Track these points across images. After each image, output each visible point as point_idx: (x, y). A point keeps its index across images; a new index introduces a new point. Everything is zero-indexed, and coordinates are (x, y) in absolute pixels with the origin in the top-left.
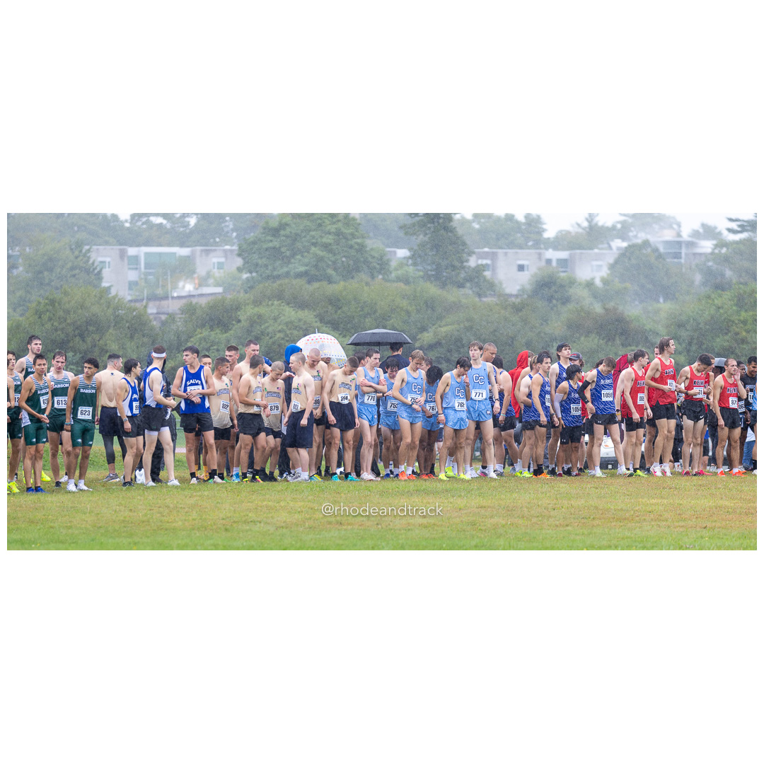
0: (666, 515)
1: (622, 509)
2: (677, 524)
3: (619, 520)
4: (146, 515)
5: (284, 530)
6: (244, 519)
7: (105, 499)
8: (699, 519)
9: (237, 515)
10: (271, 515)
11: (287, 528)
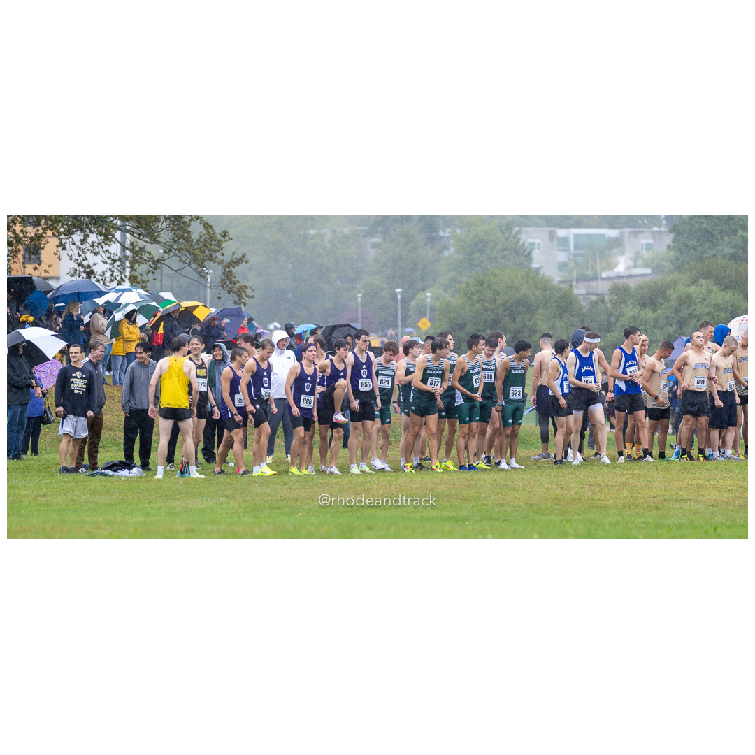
4: (577, 493)
5: (715, 508)
6: (674, 497)
7: (536, 477)
9: (668, 493)
10: (701, 493)
11: (717, 506)
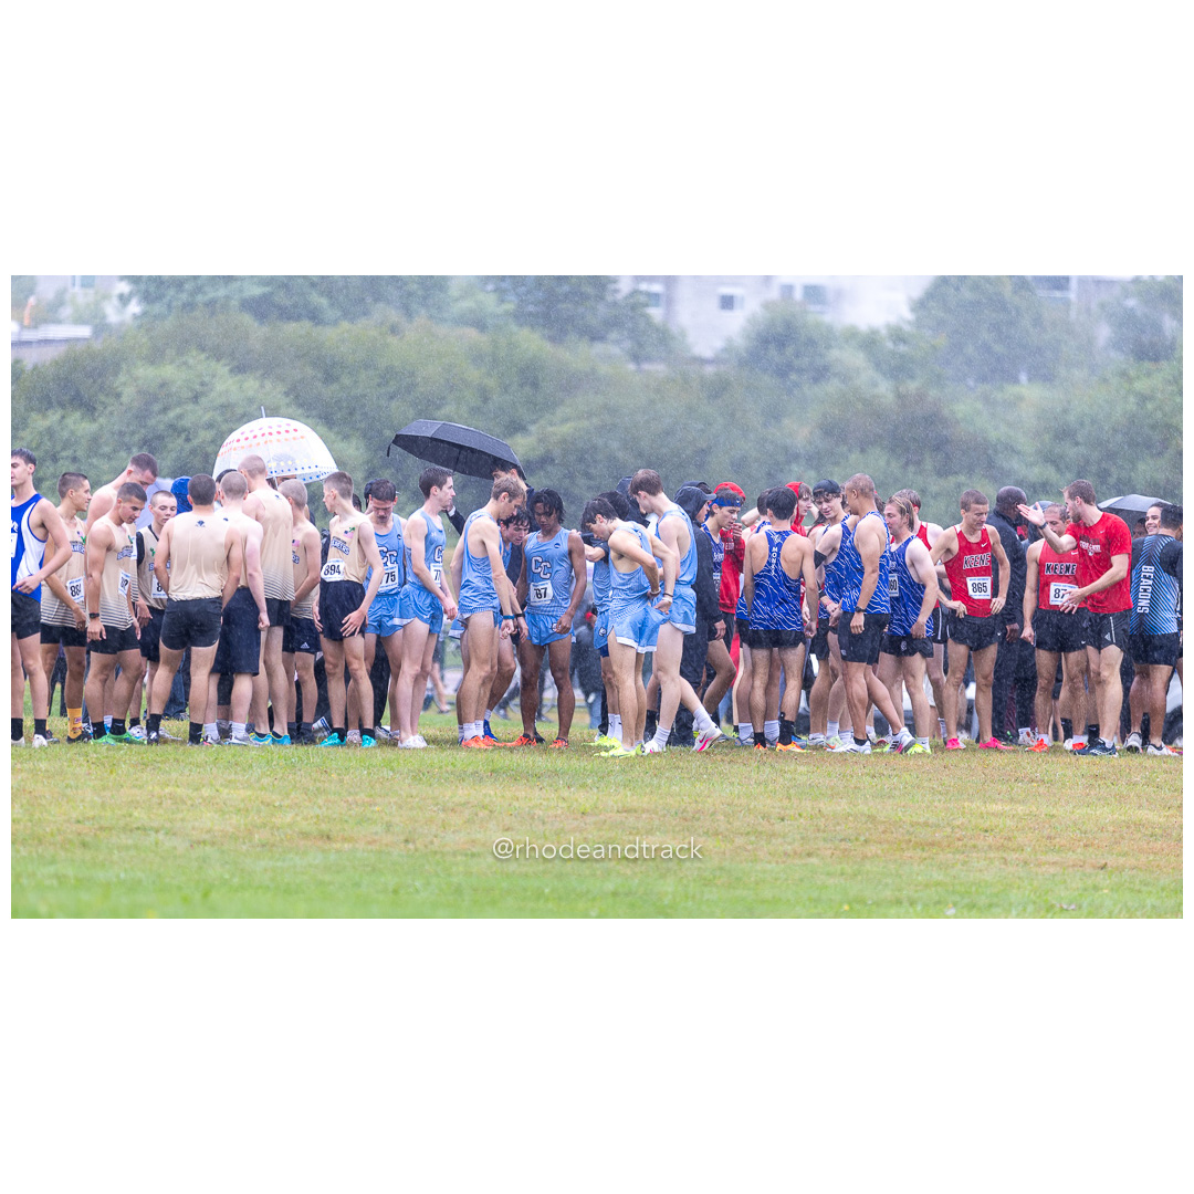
0: (1021, 839)
1: (926, 824)
2: (1043, 858)
3: (922, 845)
5: (208, 848)
6: (122, 823)
8: (1091, 849)
9: (109, 814)
10: (180, 816)
11: (213, 844)
